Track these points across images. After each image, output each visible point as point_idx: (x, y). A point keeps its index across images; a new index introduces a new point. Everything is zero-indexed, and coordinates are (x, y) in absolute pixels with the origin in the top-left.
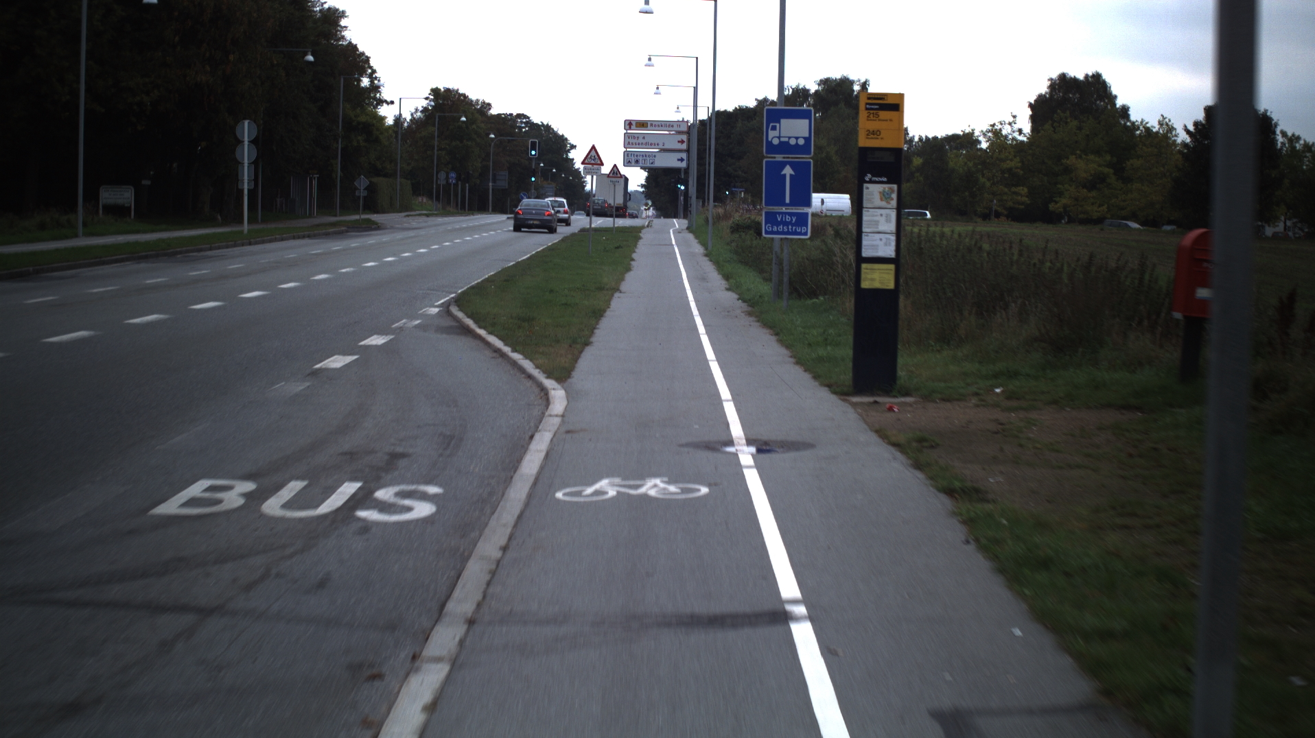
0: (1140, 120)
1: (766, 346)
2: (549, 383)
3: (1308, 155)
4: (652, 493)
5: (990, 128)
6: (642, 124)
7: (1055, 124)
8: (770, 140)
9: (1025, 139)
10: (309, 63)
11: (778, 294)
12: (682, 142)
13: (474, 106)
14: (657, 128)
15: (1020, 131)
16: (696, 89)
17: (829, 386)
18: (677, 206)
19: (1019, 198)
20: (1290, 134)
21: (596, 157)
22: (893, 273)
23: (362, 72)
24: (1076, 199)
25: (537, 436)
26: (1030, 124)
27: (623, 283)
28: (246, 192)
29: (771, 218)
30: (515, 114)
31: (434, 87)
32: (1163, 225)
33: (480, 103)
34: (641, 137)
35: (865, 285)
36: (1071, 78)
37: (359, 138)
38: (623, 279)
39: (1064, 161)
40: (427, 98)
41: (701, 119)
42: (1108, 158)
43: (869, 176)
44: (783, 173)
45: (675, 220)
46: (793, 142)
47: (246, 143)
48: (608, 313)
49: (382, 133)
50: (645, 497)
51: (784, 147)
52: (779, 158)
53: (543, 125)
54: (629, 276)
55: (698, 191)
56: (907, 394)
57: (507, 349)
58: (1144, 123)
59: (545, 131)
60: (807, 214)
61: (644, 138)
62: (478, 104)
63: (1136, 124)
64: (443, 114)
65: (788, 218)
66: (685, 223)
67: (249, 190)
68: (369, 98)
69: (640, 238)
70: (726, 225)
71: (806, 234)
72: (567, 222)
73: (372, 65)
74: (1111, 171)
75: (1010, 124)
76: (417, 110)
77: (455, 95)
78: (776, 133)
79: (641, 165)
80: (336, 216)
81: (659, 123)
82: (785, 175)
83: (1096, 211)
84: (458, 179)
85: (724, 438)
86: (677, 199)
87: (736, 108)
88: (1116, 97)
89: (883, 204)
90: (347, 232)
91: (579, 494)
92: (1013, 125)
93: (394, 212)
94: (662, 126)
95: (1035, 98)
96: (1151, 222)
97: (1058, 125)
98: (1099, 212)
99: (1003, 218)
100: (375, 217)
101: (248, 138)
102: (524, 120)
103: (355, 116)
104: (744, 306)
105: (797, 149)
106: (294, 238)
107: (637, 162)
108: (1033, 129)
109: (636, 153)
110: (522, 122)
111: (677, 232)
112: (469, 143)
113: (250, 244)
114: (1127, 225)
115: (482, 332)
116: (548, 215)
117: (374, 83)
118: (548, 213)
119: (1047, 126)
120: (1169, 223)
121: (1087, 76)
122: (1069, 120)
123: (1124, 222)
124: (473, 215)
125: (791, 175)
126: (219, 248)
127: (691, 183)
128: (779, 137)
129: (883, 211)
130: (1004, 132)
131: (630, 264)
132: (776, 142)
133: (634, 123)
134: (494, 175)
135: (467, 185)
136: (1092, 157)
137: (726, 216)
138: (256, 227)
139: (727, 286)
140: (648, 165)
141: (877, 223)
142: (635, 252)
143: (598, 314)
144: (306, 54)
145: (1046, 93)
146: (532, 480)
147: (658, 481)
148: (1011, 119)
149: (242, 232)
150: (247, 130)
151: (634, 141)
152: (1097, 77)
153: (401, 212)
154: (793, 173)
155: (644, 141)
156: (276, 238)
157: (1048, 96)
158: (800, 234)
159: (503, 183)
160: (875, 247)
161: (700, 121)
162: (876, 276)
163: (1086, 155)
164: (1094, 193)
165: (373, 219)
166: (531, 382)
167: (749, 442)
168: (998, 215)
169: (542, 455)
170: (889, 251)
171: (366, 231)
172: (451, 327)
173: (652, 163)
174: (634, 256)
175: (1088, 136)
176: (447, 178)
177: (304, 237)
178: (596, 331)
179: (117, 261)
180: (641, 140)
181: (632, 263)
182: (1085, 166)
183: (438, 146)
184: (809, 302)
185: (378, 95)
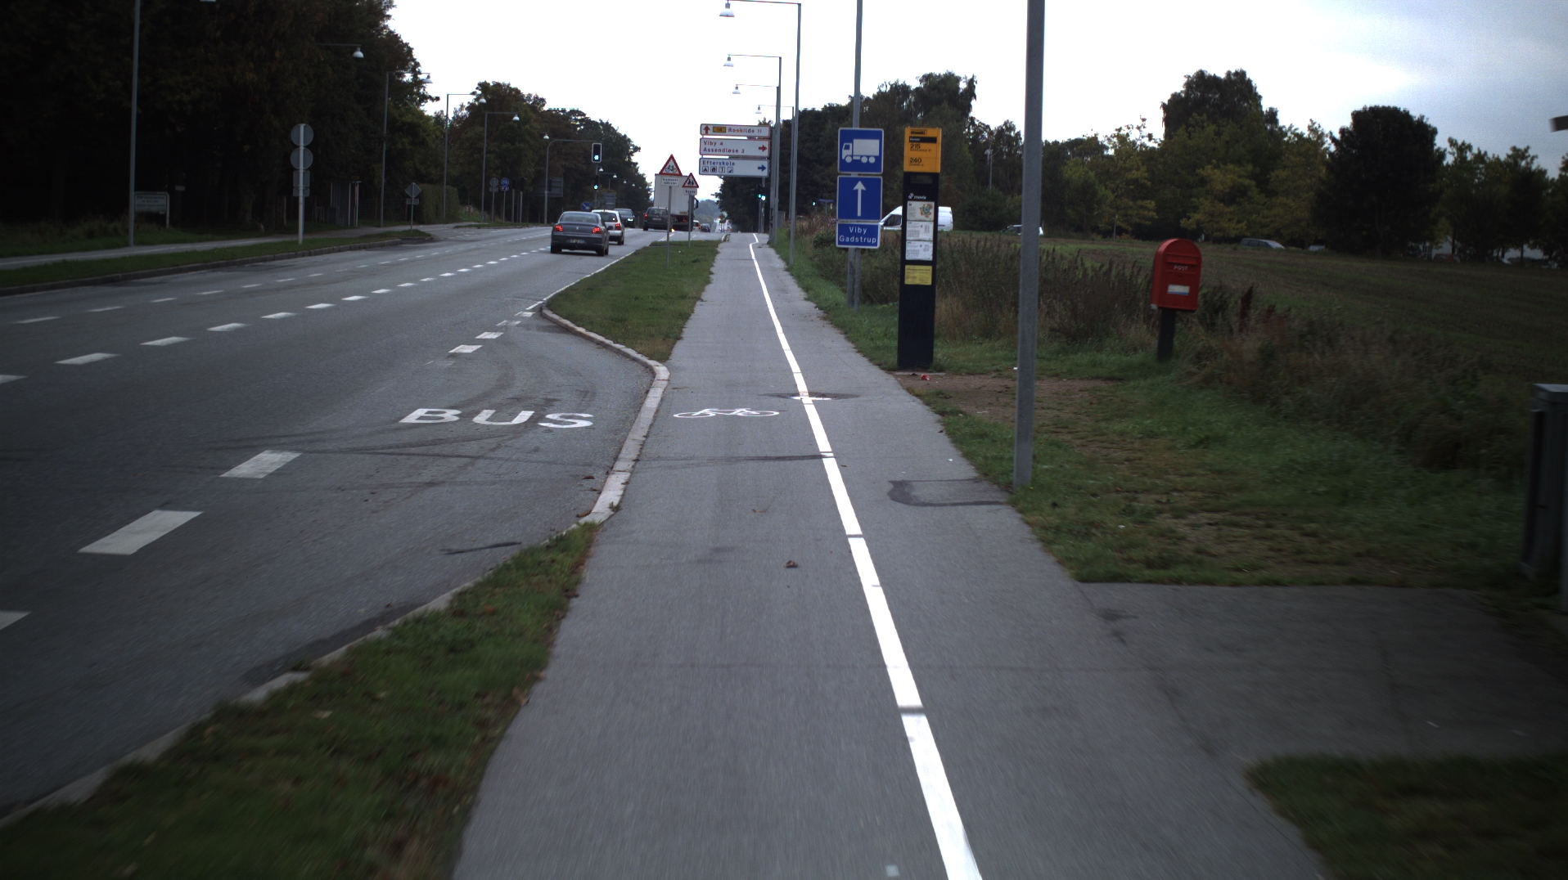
0: (1287, 127)
1: (836, 343)
2: (652, 363)
3: (1481, 166)
4: (741, 414)
5: (1116, 133)
6: (720, 129)
7: (1190, 129)
8: (843, 158)
9: (1156, 146)
10: (358, 59)
11: (851, 301)
12: (763, 148)
13: (525, 101)
14: (736, 133)
15: (1150, 137)
16: (779, 89)
17: (879, 365)
18: (758, 218)
19: (1146, 212)
20: (1460, 143)
21: (675, 167)
22: (931, 272)
23: (404, 66)
24: (1212, 215)
25: (652, 390)
26: (1164, 128)
27: (704, 293)
28: (301, 200)
29: (844, 230)
30: (568, 110)
31: (482, 81)
32: (1310, 245)
33: (532, 98)
34: (719, 142)
35: (908, 281)
36: (1210, 77)
37: (404, 140)
38: (703, 290)
39: (1200, 171)
40: (474, 93)
41: (786, 119)
42: (1250, 167)
43: (912, 195)
44: (855, 188)
45: (754, 234)
46: (864, 160)
47: (302, 148)
48: (693, 316)
49: (428, 135)
50: (736, 416)
51: (857, 165)
52: (854, 175)
53: (602, 123)
54: (708, 288)
55: (780, 202)
56: (941, 371)
57: (608, 342)
58: (1293, 129)
59: (604, 130)
60: (877, 226)
61: (722, 144)
62: (530, 100)
63: (1284, 129)
64: (492, 113)
65: (859, 230)
66: (766, 237)
67: (306, 199)
68: (412, 93)
69: (717, 253)
70: (809, 239)
71: (876, 244)
72: (619, 240)
73: (415, 57)
74: (1253, 183)
75: (1138, 128)
76: (462, 106)
77: (506, 90)
78: (849, 152)
79: (718, 173)
80: (379, 226)
81: (739, 128)
82: (857, 191)
83: (1234, 229)
84: (512, 186)
85: (792, 391)
86: (757, 210)
87: (825, 106)
88: (1260, 97)
89: (923, 217)
90: (401, 243)
91: (690, 415)
92: (1142, 129)
93: (440, 223)
94: (741, 131)
95: (1169, 97)
96: (1296, 242)
97: (1193, 129)
98: (1237, 229)
99: (1125, 236)
100: (422, 228)
101: (304, 142)
102: (579, 118)
103: (400, 116)
104: (821, 313)
105: (868, 167)
106: (351, 249)
107: (714, 170)
108: (1167, 135)
109: (713, 161)
110: (576, 120)
111: (758, 247)
112: (522, 145)
113: (310, 255)
114: (1267, 245)
115: (581, 330)
116: (597, 232)
117: (417, 78)
118: (596, 230)
119: (1181, 131)
120: (1317, 242)
121: (1229, 73)
122: (1205, 124)
123: (1264, 241)
124: (528, 226)
125: (862, 191)
126: (281, 258)
127: (772, 193)
128: (852, 156)
129: (923, 224)
130: (1132, 138)
131: (709, 278)
132: (849, 160)
133: (710, 127)
134: (550, 182)
135: (521, 193)
136: (1231, 167)
137: (811, 230)
138: (308, 237)
139: (806, 297)
140: (726, 173)
141: (918, 233)
142: (713, 266)
143: (685, 317)
144: (355, 50)
145: (1182, 92)
146: (655, 410)
147: (744, 410)
148: (1140, 123)
149: (297, 242)
150: (302, 134)
151: (711, 147)
152: (1241, 75)
153: (447, 223)
154: (864, 188)
155: (722, 147)
156: (333, 249)
157: (1183, 95)
158: (870, 244)
159: (558, 192)
160: (917, 252)
161: (784, 121)
162: (917, 274)
163: (1225, 164)
164: (1232, 209)
165: (422, 230)
166: (636, 363)
167: (811, 394)
168: (1121, 231)
169: (660, 399)
170: (928, 255)
171: (418, 243)
172: (550, 327)
173: (730, 172)
174: (712, 269)
175: (1227, 142)
176: (500, 185)
177: (359, 248)
178: (684, 330)
179: (192, 269)
180: (718, 147)
181: (711, 276)
182: (1221, 178)
183: (487, 148)
184: (879, 307)
185: (422, 90)
